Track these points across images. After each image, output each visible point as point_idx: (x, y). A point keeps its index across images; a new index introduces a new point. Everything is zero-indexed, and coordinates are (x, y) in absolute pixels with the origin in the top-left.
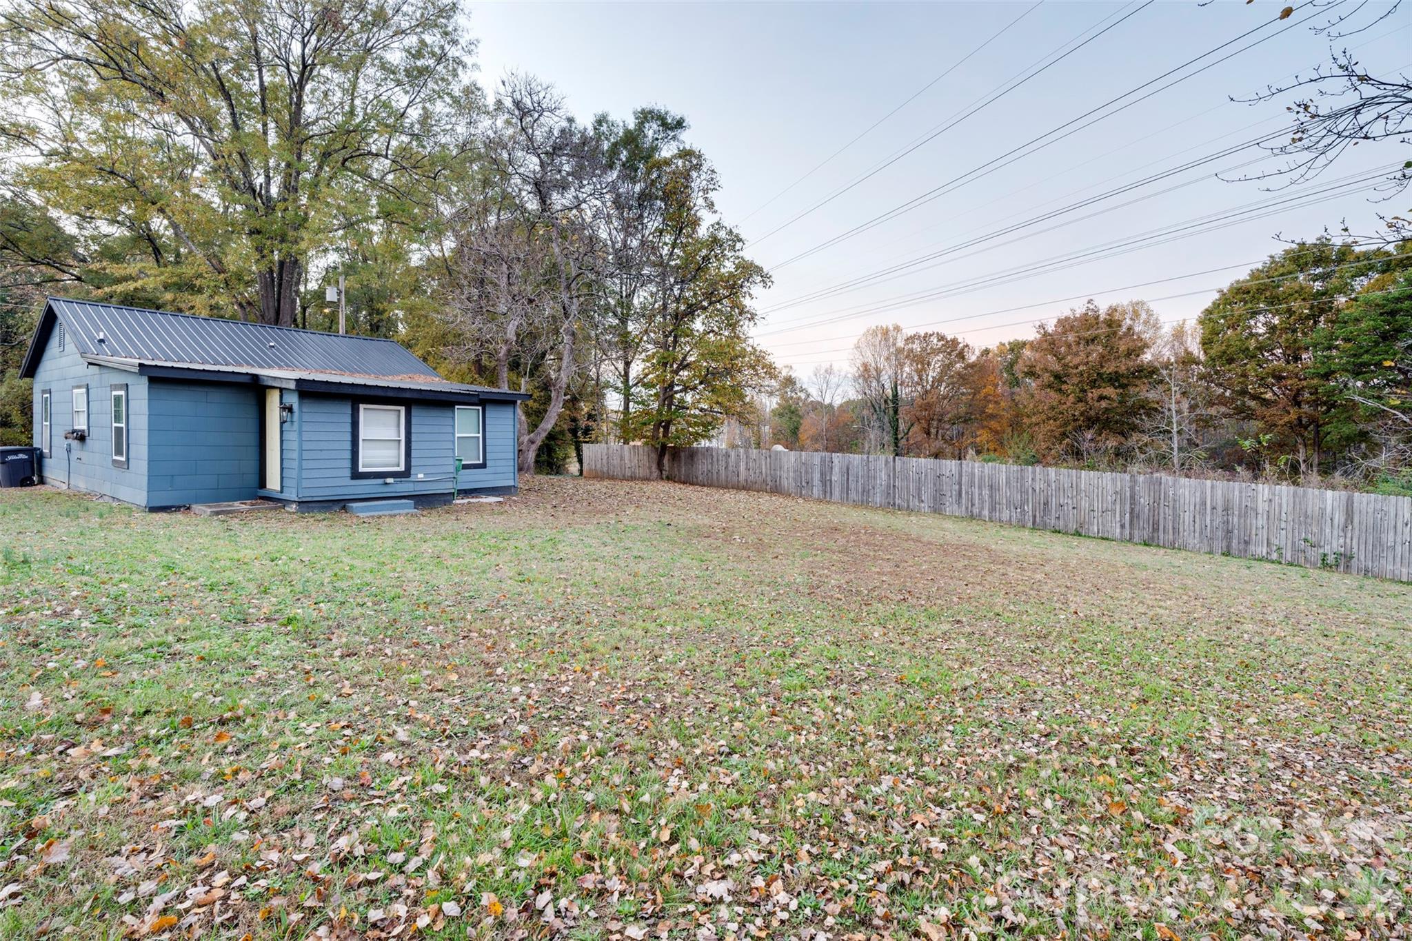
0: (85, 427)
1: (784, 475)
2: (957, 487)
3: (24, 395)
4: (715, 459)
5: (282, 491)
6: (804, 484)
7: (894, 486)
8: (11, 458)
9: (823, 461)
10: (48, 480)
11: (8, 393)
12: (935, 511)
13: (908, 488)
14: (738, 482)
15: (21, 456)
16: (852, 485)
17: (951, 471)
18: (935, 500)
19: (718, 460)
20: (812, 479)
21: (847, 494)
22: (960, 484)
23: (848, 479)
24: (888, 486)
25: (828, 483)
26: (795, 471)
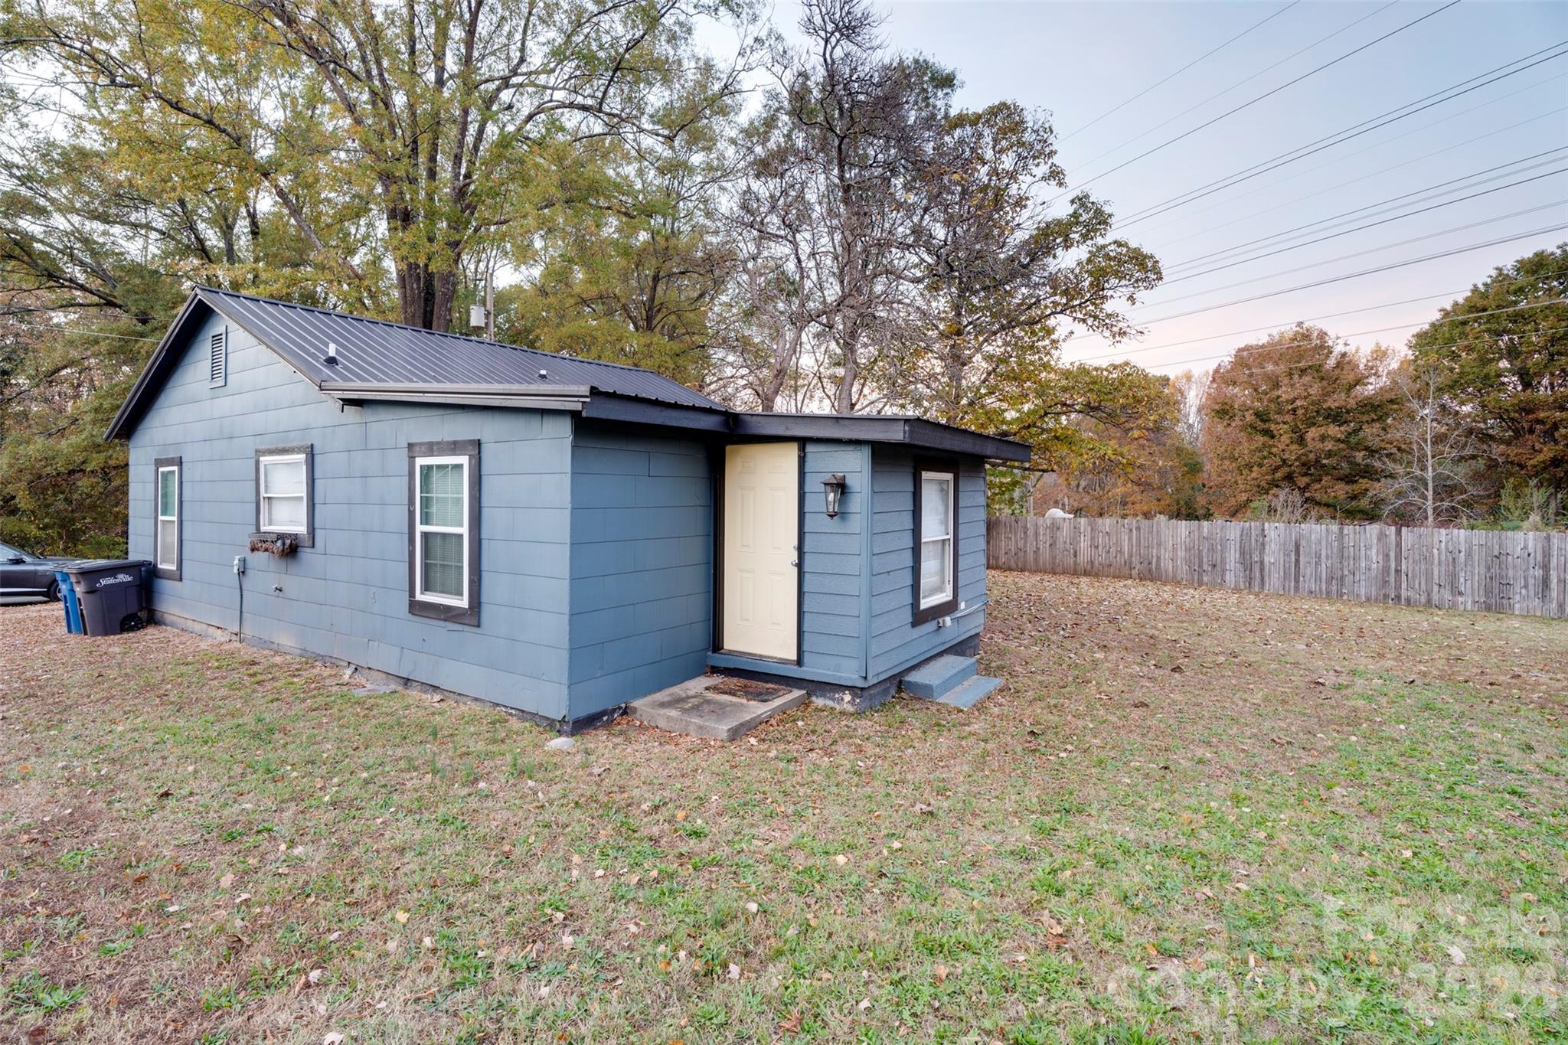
0: (301, 529)
1: (1166, 555)
2: (1539, 573)
3: (33, 467)
4: (1031, 532)
5: (799, 662)
6: (1205, 567)
7: (1398, 571)
8: (105, 582)
9: (1244, 535)
10: (168, 618)
11: (11, 466)
12: (1488, 608)
13: (1429, 575)
14: (1075, 563)
15: (123, 578)
16: (1307, 570)
17: (1525, 547)
18: (1488, 592)
19: (1036, 534)
20: (1223, 560)
21: (1297, 581)
22: (1546, 567)
23: (1297, 561)
24: (1386, 570)
25: (1256, 568)
26: (1188, 550)
